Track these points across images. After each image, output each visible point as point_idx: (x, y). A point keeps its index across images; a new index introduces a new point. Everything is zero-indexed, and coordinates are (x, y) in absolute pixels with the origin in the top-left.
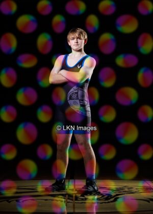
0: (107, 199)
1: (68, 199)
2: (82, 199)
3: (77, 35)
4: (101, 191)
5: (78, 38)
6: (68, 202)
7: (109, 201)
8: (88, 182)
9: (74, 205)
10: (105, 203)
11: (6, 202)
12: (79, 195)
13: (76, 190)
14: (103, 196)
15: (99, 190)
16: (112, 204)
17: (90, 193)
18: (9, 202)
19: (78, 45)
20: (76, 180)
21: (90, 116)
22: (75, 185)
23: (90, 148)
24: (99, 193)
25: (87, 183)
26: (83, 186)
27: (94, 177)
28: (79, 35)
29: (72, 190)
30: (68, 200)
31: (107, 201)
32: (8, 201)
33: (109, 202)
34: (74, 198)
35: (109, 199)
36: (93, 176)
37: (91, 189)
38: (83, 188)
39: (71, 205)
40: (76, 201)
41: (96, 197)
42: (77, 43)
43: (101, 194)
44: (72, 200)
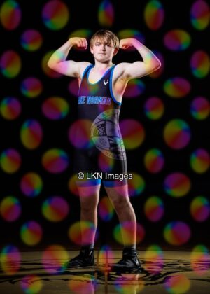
0: (154, 278)
1: (98, 278)
2: (118, 279)
3: (105, 39)
4: (145, 267)
5: (105, 44)
6: (98, 283)
7: (157, 281)
8: (126, 254)
9: (106, 288)
10: (151, 284)
11: (7, 283)
12: (114, 273)
13: (109, 266)
14: (148, 274)
15: (142, 266)
16: (160, 285)
17: (130, 270)
18: (13, 283)
19: (105, 54)
20: (109, 252)
21: (125, 159)
22: (107, 259)
23: (128, 205)
24: (142, 269)
25: (124, 256)
26: (119, 260)
27: (135, 247)
28: (109, 40)
29: (104, 265)
30: (98, 281)
31: (153, 282)
32: (11, 282)
33: (157, 284)
34: (106, 278)
35: (157, 279)
36: (132, 245)
37: (130, 264)
38: (119, 263)
39: (102, 287)
40: (109, 282)
41: (138, 276)
42: (104, 50)
43: (146, 272)
44: (104, 280)
